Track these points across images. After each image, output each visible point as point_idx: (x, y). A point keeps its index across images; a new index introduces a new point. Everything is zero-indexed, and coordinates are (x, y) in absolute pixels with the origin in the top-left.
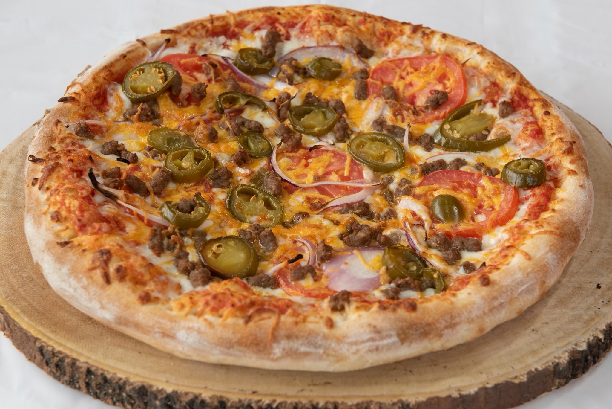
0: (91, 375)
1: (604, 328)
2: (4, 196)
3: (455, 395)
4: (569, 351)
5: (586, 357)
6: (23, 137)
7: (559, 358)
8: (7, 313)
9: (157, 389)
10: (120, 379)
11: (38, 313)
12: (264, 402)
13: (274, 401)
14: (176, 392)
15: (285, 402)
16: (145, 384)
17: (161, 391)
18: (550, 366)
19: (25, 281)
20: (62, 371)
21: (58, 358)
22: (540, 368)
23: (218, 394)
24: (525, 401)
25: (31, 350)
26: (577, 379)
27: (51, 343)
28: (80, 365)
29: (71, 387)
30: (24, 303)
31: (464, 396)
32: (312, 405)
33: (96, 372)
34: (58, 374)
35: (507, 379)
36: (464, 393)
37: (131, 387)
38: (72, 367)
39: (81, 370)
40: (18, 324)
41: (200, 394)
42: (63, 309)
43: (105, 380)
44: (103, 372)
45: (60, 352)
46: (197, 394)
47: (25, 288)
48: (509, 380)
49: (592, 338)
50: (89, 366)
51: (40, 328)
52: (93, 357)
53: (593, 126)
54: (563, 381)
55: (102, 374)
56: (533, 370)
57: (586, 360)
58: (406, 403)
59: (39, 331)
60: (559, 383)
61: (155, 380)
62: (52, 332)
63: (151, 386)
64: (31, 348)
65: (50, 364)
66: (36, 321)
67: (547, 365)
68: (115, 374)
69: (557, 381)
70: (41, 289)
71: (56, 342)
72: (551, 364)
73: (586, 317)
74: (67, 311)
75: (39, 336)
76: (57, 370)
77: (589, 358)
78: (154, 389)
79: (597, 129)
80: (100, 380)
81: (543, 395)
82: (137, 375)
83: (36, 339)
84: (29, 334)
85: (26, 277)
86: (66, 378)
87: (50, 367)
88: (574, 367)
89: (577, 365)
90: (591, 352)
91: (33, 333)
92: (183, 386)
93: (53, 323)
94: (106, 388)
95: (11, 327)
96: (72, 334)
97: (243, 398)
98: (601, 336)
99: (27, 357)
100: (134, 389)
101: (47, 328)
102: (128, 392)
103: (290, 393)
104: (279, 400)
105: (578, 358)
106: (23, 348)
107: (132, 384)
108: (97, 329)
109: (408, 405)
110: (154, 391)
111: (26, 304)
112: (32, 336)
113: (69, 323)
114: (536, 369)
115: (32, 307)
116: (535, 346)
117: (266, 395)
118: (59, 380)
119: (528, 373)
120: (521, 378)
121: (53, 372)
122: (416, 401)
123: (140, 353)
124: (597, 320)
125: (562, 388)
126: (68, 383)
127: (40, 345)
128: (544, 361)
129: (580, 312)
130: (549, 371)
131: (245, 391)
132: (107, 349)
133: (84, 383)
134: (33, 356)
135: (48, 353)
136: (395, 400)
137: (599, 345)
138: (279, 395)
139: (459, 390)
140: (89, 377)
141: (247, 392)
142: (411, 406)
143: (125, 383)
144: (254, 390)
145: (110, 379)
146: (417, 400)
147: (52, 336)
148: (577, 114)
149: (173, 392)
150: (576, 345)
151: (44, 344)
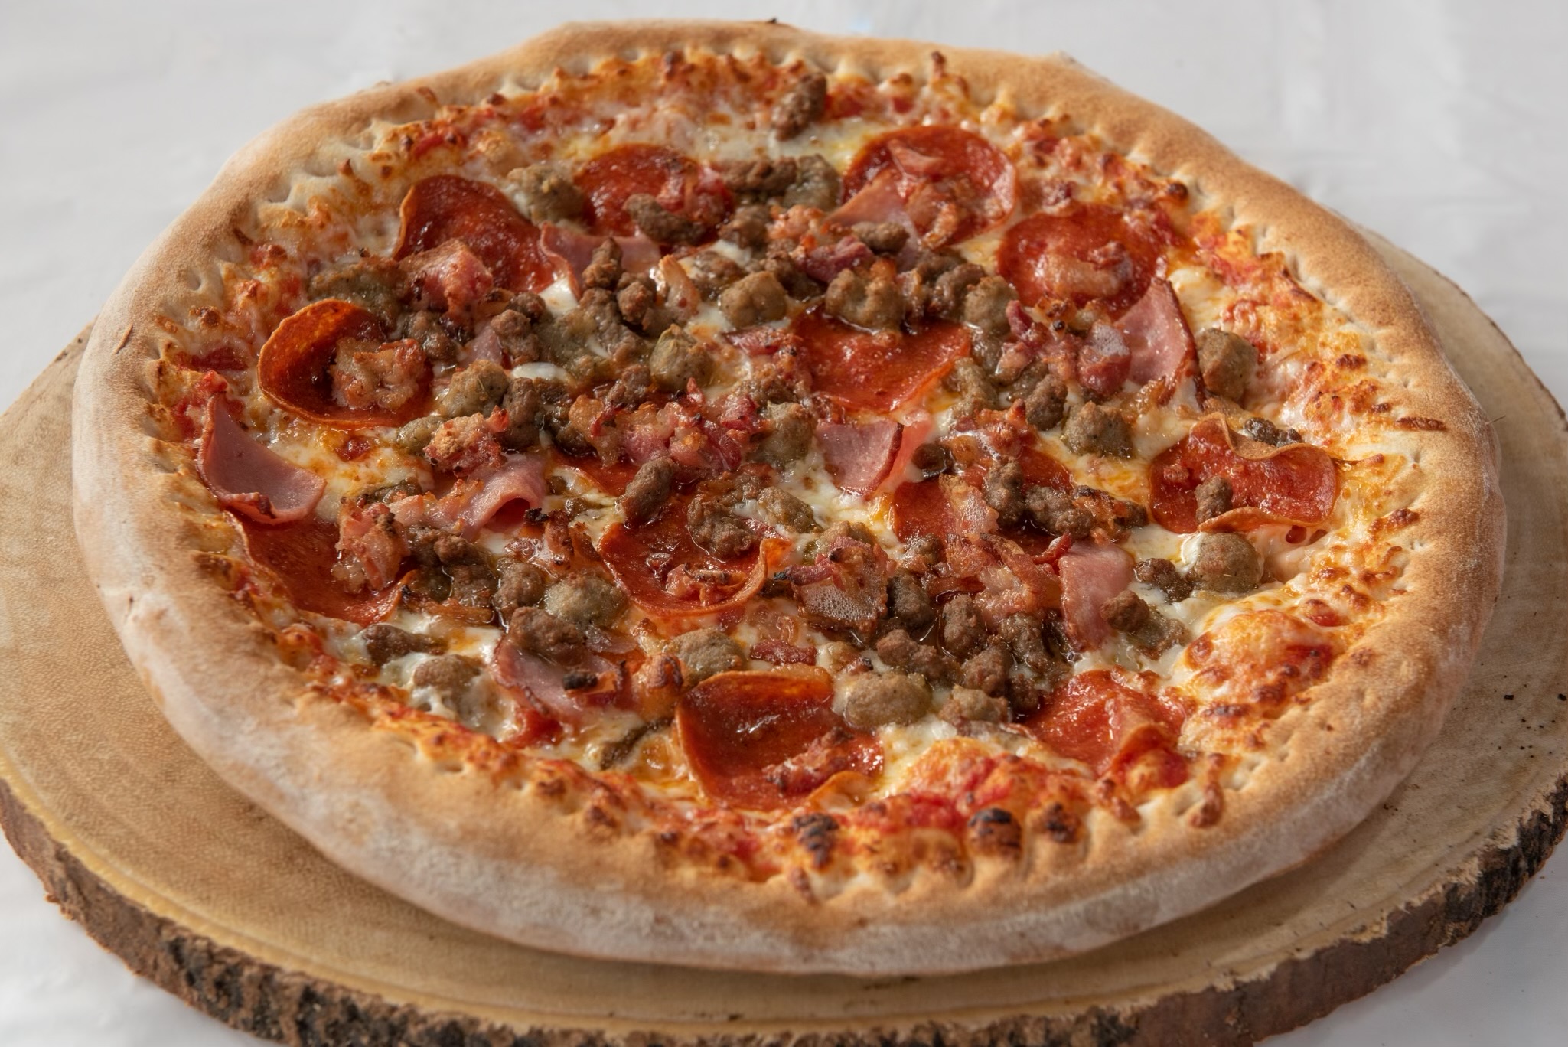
0: (312, 1004)
1: (1553, 788)
2: (16, 551)
3: (1224, 984)
4: (1480, 853)
5: (1516, 862)
6: (37, 392)
7: (1459, 872)
8: (76, 861)
9: (491, 1027)
10: (393, 1009)
11: (156, 852)
12: (761, 1040)
13: (787, 1036)
14: (540, 1033)
15: (815, 1037)
16: (459, 1018)
17: (500, 1034)
18: (1438, 893)
19: (109, 772)
20: (233, 998)
21: (222, 967)
22: (1417, 902)
23: (645, 1029)
24: (1379, 984)
25: (145, 947)
26: (1493, 917)
27: (201, 930)
28: (286, 980)
29: (258, 1035)
30: (116, 831)
31: (1245, 985)
32: (881, 1039)
33: (328, 996)
34: (221, 1005)
35: (1343, 937)
36: (1245, 979)
37: (421, 1027)
38: (260, 987)
39: (287, 992)
40: (108, 885)
41: (600, 1034)
42: (216, 838)
43: (353, 1013)
44: (346, 995)
45: (228, 952)
46: (594, 1033)
47: (111, 791)
48: (1348, 937)
49: (1528, 816)
50: (309, 982)
51: (169, 894)
52: (315, 958)
53: (1446, 279)
54: (1465, 926)
55: (344, 1001)
56: (1402, 907)
57: (1516, 871)
58: (1108, 1016)
59: (168, 901)
60: (1456, 930)
61: (481, 1005)
62: (201, 899)
63: (474, 1022)
64: (143, 942)
65: (198, 982)
66: (154, 874)
67: (1432, 891)
68: (378, 997)
69: (1451, 928)
70: (152, 791)
71: (216, 927)
72: (1440, 888)
73: (1507, 766)
74: (229, 844)
75: (170, 915)
76: (218, 997)
77: (1523, 864)
78: (483, 1028)
79: (1457, 287)
80: (338, 1014)
81: (1419, 963)
82: (432, 996)
83: (162, 923)
84: (143, 910)
85: (110, 762)
86: (244, 1014)
87: (199, 989)
88: (1489, 889)
89: (1495, 885)
90: (1524, 850)
91: (151, 905)
92: (553, 1014)
93: (199, 877)
94: (352, 1033)
95: (86, 893)
96: (251, 901)
97: (707, 1033)
98: (1549, 810)
99: (130, 966)
100: (430, 1032)
101: (186, 892)
102: (414, 1040)
103: (823, 1012)
104: (798, 1033)
105: (1498, 867)
106: (122, 945)
107: (424, 1020)
108: (312, 885)
109: (1114, 1020)
110: (481, 1034)
111: (122, 832)
112: (150, 916)
113: (239, 874)
114: (1409, 905)
115: (137, 839)
116: (1398, 848)
117: (764, 1022)
118: (225, 1020)
119: (1390, 917)
120: (1376, 928)
121: (208, 1002)
122: (1132, 1008)
123: (431, 938)
124: (1533, 771)
125: (1462, 943)
126: (250, 1025)
127: (173, 938)
128: (1426, 884)
129: (1491, 753)
130: (1435, 905)
131: (711, 1016)
132: (347, 933)
133: (292, 1024)
134: (150, 962)
135: (195, 955)
136: (1082, 1010)
137: (1542, 831)
138: (796, 1020)
139: (1232, 973)
140: (307, 1009)
141: (716, 1019)
142: (1121, 1020)
143: (405, 1019)
144: (733, 1010)
145: (367, 1012)
146: (1136, 1005)
147: (200, 910)
148: (1403, 251)
149: (532, 1031)
150: (1494, 836)
151: (185, 934)
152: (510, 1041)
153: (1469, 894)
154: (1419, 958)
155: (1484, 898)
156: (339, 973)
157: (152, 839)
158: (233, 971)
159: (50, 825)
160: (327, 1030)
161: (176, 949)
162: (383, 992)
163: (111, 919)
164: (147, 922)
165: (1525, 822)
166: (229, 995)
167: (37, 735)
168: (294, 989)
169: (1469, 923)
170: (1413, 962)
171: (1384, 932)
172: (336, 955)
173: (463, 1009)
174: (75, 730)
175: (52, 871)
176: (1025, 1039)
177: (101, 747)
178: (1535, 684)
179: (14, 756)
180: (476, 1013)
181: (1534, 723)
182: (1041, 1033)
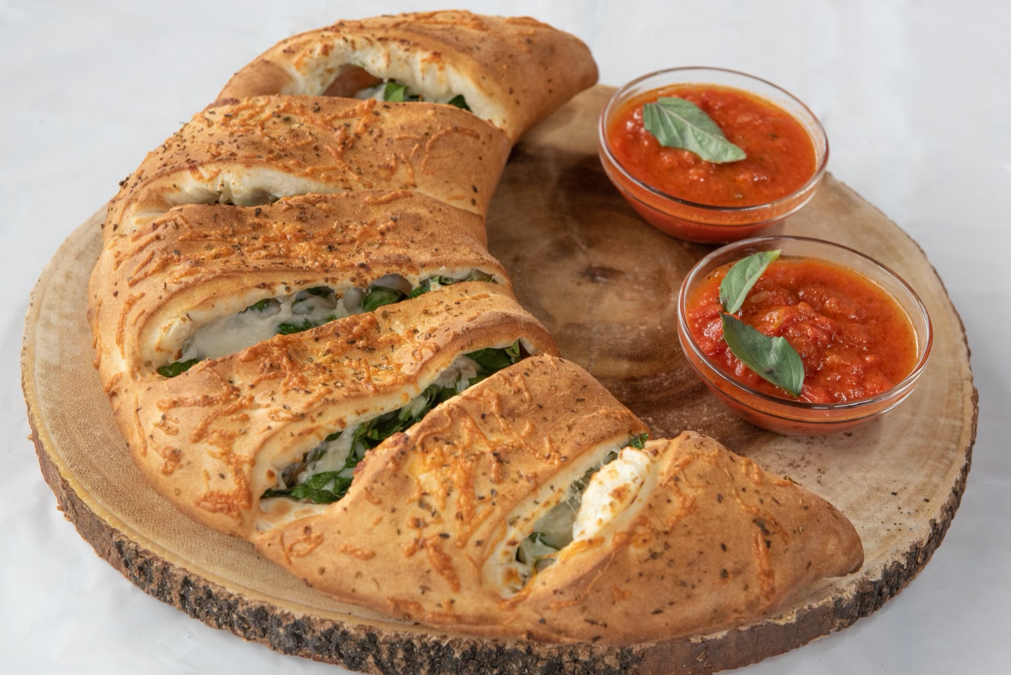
152: (292, 622)
153: (848, 604)
154: (818, 636)
155: (858, 607)
156: (204, 572)
157: (116, 483)
158: (148, 563)
159: (61, 469)
160: (195, 602)
161: (119, 546)
162: (227, 586)
163: (88, 525)
164: (106, 530)
165: (888, 567)
166: (146, 575)
167: (63, 416)
168: (179, 577)
169: (849, 620)
170: (814, 638)
171: (794, 621)
172: (204, 561)
173: (268, 600)
174: (84, 416)
175: (62, 494)
176: (578, 655)
177: (97, 428)
178: (911, 488)
179: (48, 427)
180: (274, 603)
181: (905, 510)
182: (587, 654)
